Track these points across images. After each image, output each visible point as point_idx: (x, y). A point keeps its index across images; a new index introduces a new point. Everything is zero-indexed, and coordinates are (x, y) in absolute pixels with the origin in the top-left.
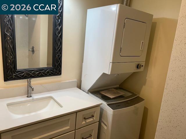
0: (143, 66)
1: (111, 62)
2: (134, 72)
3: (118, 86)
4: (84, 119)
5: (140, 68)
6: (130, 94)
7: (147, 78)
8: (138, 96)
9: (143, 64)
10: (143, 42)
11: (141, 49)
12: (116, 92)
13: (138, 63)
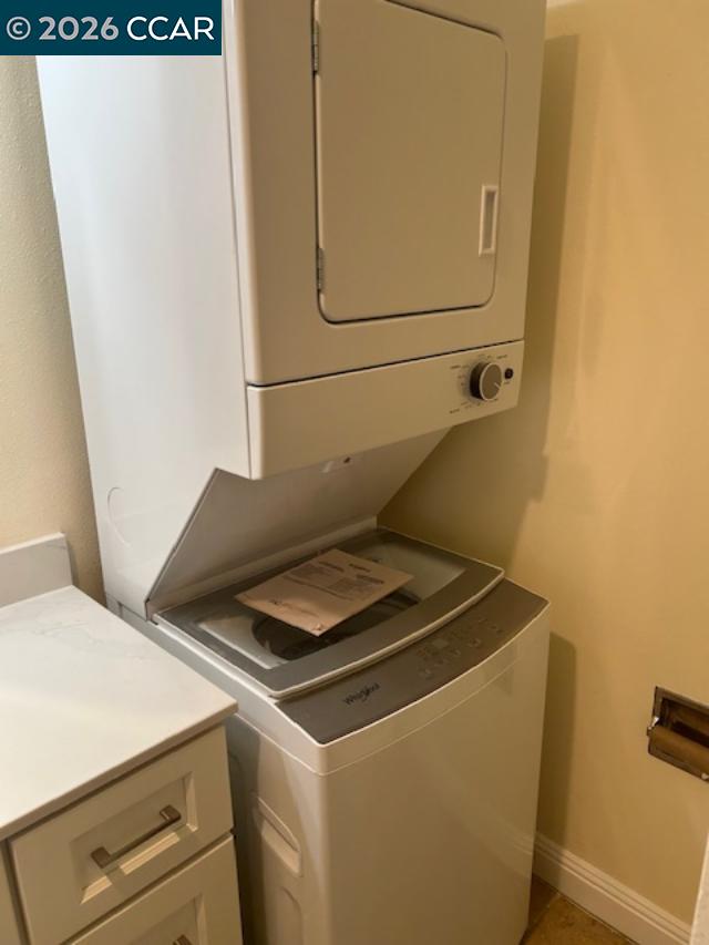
0: (509, 374)
1: (252, 376)
2: (456, 426)
3: (372, 522)
4: (93, 867)
5: (492, 393)
6: (453, 574)
7: (548, 450)
8: (502, 581)
9: (514, 357)
10: (490, 196)
11: (487, 244)
12: (352, 575)
13: (471, 357)
